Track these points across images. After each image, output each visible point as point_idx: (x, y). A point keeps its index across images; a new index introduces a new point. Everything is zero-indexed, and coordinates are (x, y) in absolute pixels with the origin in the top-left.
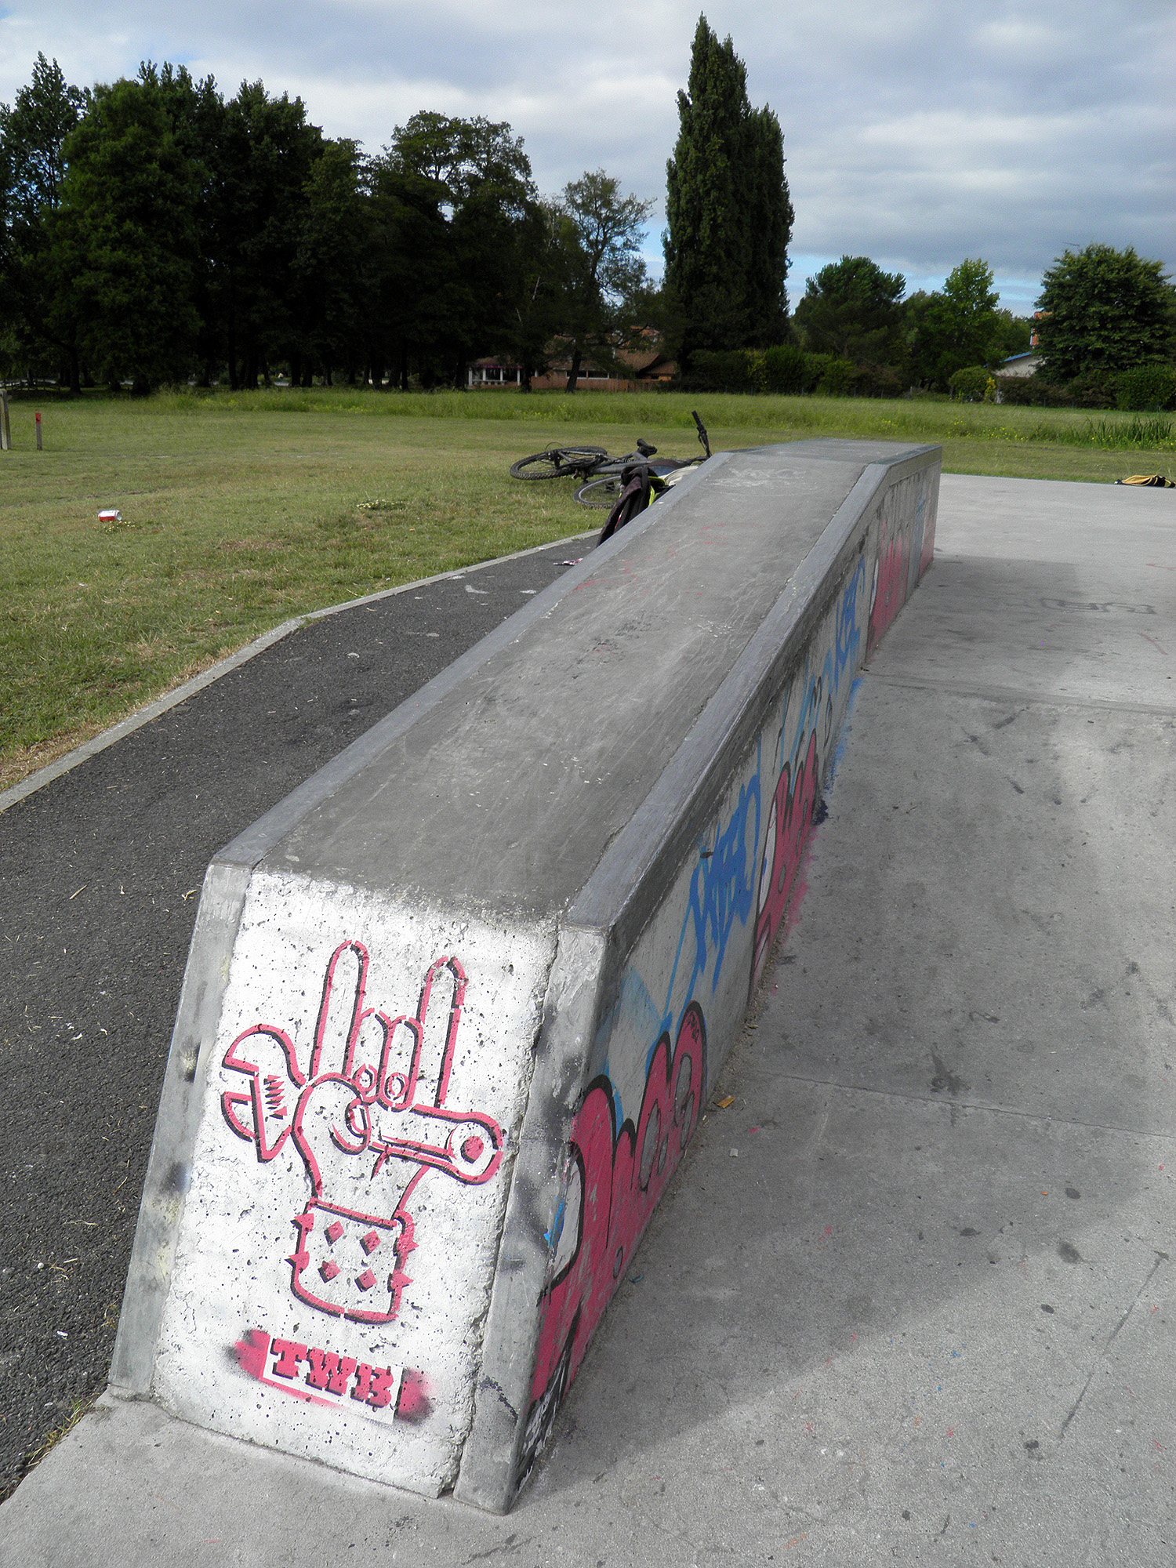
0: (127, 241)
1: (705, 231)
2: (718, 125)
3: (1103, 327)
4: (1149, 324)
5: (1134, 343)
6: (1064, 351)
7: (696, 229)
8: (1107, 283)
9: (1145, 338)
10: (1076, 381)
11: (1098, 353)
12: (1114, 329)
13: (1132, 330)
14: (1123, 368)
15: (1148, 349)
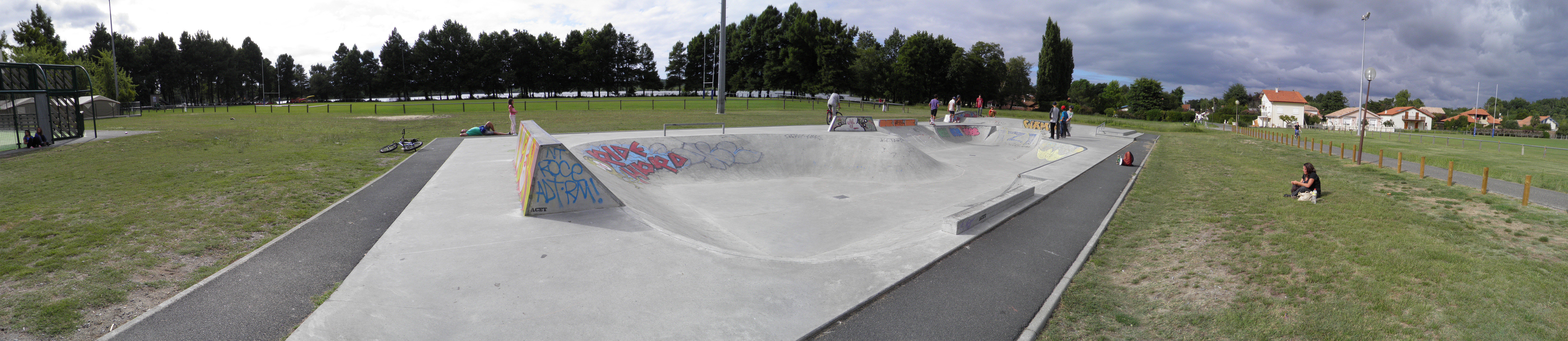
0: (911, 71)
1: (1047, 71)
2: (1051, 45)
3: (1144, 99)
4: (1156, 98)
5: (1151, 103)
6: (1134, 104)
7: (1045, 70)
8: (1145, 87)
9: (1155, 102)
10: (1136, 113)
11: (1142, 106)
12: (1147, 99)
13: (1151, 100)
14: (1149, 109)
15: (1155, 105)
